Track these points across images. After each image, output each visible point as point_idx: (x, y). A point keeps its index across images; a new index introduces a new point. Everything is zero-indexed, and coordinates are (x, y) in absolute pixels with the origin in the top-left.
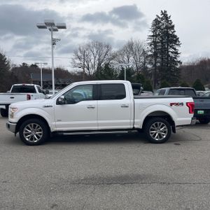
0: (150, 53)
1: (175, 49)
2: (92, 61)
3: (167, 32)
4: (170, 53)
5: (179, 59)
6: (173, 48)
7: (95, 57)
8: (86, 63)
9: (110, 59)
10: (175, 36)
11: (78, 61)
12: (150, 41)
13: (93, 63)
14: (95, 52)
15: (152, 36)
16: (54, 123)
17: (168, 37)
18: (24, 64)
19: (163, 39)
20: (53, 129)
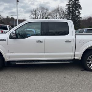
0: (66, 13)
1: (79, 11)
2: (40, 16)
3: (76, 2)
4: (76, 13)
5: (80, 16)
6: (78, 11)
7: (41, 14)
8: (36, 17)
9: (48, 15)
10: (79, 5)
11: (33, 16)
12: (67, 7)
13: (40, 17)
14: (41, 12)
15: (68, 5)
16: (8, 54)
17: (76, 5)
18: (8, 17)
19: (73, 6)
20: (7, 59)
